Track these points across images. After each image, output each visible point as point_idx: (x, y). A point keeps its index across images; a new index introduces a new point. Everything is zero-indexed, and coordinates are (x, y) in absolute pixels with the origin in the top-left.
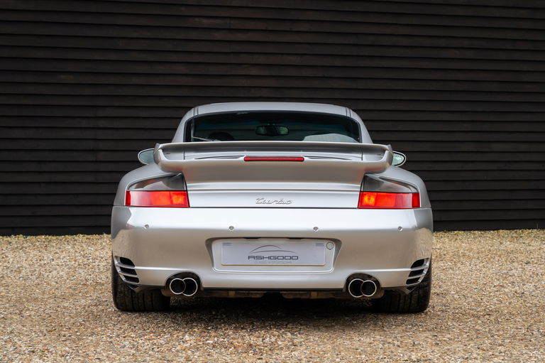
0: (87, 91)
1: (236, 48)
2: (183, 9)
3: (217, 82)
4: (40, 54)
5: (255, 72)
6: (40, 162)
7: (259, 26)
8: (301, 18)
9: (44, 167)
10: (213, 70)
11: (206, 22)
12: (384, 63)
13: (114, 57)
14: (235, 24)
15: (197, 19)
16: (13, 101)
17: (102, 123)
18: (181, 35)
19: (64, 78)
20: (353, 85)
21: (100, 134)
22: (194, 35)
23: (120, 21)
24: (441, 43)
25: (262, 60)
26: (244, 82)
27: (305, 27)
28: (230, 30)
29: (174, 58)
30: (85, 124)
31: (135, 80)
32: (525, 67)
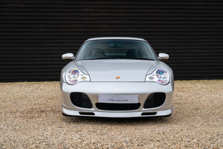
1: (98, 18)
2: (80, 5)
3: (92, 30)
4: (32, 22)
5: (105, 26)
6: (33, 58)
9: (34, 59)
11: (88, 10)
13: (57, 22)
14: (98, 10)
15: (85, 9)
16: (24, 38)
17: (53, 45)
19: (40, 30)
21: (53, 48)
25: (107, 22)
26: (101, 30)
27: (122, 10)
28: (96, 12)
29: (77, 22)
31: (64, 30)
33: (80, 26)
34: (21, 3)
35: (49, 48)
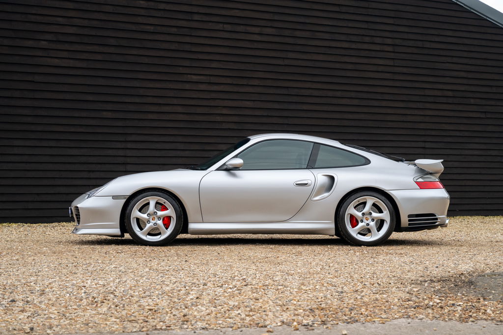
0: (120, 123)
1: (214, 95)
2: (181, 68)
4: (90, 98)
5: (225, 111)
6: (89, 171)
7: (229, 81)
8: (254, 76)
9: (92, 175)
10: (199, 110)
11: (195, 78)
12: (305, 107)
13: (137, 100)
14: (213, 80)
15: (189, 76)
17: (129, 145)
18: (179, 86)
20: (286, 121)
21: (129, 153)
22: (187, 86)
23: (141, 76)
24: (339, 94)
25: (230, 104)
26: (219, 119)
27: (256, 82)
28: (210, 83)
29: (175, 101)
30: (119, 145)
31: (150, 116)
32: (389, 111)
33: (180, 109)
34: (69, 59)
35: (121, 153)
